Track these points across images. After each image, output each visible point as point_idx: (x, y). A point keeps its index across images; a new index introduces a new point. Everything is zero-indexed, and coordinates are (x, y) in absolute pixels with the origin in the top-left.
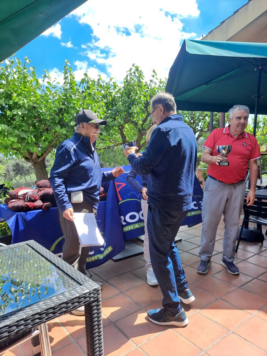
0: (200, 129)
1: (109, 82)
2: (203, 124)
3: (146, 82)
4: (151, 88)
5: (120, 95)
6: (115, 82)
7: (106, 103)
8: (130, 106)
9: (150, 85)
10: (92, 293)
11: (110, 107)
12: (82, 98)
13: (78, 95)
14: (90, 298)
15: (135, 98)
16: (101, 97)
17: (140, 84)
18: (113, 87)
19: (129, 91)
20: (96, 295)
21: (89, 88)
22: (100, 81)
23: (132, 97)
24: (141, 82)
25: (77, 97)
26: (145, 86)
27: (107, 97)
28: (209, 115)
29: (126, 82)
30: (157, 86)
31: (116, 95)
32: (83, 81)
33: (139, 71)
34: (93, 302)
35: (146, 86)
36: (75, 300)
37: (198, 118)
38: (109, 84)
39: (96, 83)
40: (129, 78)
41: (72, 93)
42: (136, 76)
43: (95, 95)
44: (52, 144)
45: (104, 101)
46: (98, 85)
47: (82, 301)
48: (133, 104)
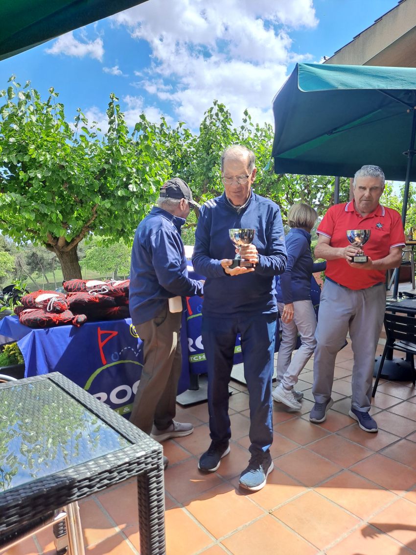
0: (318, 203)
1: (178, 129)
2: (323, 195)
3: (235, 130)
4: (243, 139)
5: (194, 149)
6: (188, 129)
7: (173, 162)
8: (211, 167)
9: (241, 134)
10: (150, 456)
11: (179, 167)
12: (136, 154)
13: (129, 149)
14: (146, 464)
15: (218, 155)
16: (164, 151)
17: (226, 131)
18: (183, 137)
19: (209, 143)
20: (155, 460)
21: (146, 137)
22: (165, 128)
23: (213, 152)
24: (228, 129)
25: (129, 151)
26: (233, 135)
27: (174, 152)
28: (332, 182)
29: (204, 129)
30: (252, 136)
31: (188, 150)
32: (138, 127)
33: (225, 113)
34: (152, 470)
35: (236, 136)
36: (124, 467)
37: (316, 186)
38: (178, 132)
39: (157, 130)
40: (208, 123)
41: (121, 146)
42: (219, 120)
43: (156, 150)
44: (88, 224)
45: (170, 158)
46: (161, 134)
47: (133, 470)
48: (215, 163)
